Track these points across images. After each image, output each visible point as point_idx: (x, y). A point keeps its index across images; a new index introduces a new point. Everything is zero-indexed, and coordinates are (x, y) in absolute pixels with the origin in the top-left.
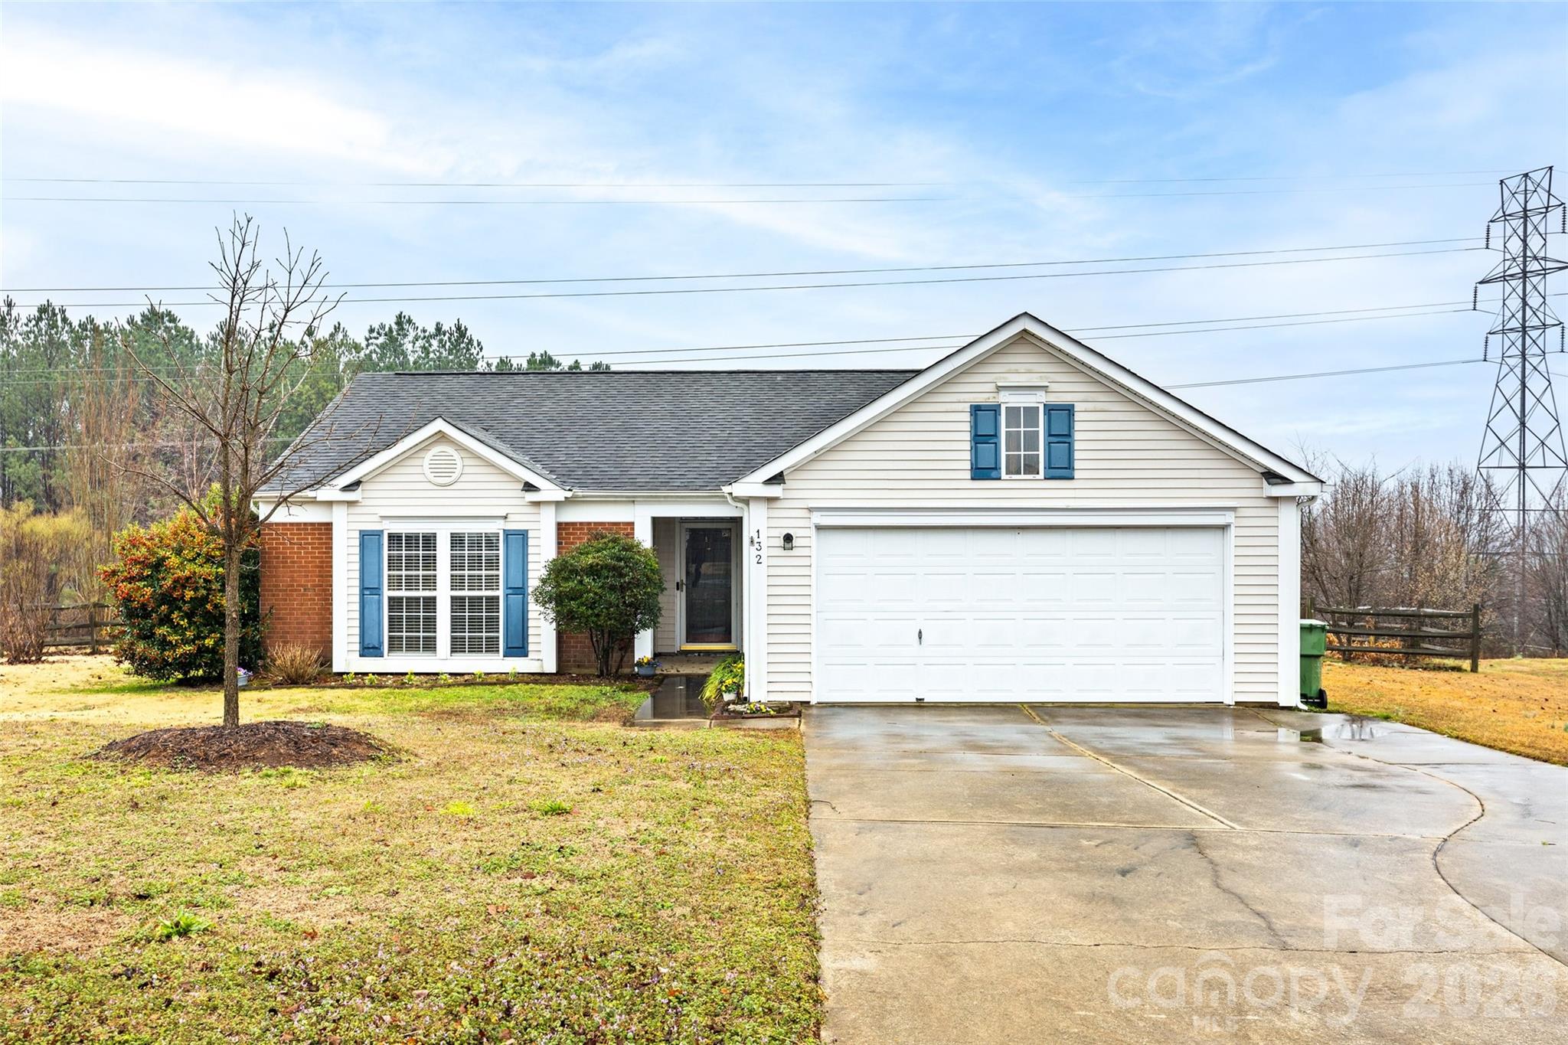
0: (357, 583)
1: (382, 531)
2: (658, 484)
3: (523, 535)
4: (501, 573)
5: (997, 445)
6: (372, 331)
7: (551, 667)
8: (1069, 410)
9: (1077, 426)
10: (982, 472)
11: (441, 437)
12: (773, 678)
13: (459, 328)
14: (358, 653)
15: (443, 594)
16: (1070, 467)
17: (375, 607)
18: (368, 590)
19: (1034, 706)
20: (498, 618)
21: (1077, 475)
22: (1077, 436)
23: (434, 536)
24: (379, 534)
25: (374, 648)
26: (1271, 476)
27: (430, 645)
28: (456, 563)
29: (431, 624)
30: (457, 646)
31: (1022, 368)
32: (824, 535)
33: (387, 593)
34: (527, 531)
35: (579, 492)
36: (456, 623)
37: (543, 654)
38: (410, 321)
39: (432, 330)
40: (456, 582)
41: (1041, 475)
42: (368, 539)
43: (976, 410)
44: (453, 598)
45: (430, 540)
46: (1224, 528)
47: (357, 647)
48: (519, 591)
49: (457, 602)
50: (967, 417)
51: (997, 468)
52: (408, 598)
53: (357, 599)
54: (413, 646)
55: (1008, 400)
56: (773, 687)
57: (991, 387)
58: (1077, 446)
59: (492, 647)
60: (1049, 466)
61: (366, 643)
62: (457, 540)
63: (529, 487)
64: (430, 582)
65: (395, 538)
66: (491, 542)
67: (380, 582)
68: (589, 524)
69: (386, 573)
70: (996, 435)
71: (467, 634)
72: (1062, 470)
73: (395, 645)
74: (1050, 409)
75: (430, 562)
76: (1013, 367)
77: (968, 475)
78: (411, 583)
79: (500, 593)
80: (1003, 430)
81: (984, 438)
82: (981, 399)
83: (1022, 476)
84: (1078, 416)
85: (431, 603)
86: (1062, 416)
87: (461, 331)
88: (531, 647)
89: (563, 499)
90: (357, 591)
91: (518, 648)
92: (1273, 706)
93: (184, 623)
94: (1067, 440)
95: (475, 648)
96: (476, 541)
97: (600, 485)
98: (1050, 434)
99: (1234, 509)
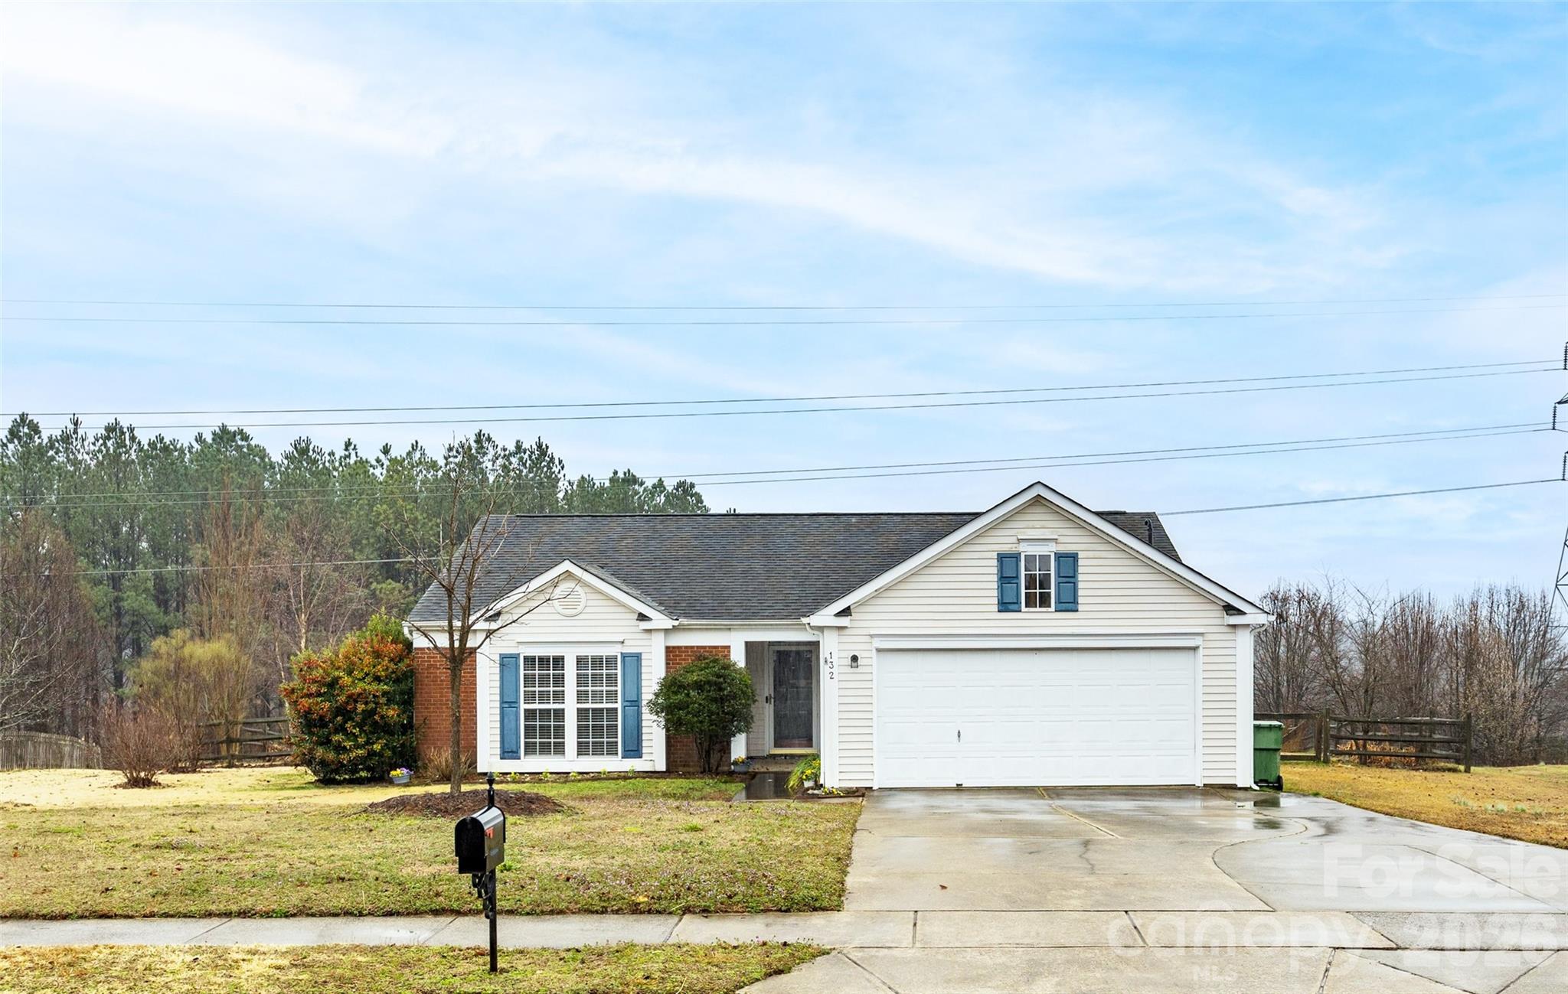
0: (498, 698)
1: (519, 654)
2: (748, 613)
3: (638, 657)
4: (619, 688)
5: (1018, 585)
6: (450, 449)
7: (662, 766)
8: (1074, 557)
9: (1080, 570)
10: (1005, 606)
11: (568, 574)
12: (843, 769)
13: (540, 446)
14: (499, 756)
15: (571, 707)
16: (1075, 602)
17: (512, 717)
18: (507, 704)
19: (1046, 789)
20: (616, 726)
21: (1080, 608)
22: (1080, 577)
23: (563, 658)
24: (516, 657)
25: (512, 752)
26: (1229, 609)
27: (560, 749)
28: (581, 681)
29: (560, 732)
30: (582, 749)
31: (1038, 524)
32: (882, 655)
33: (523, 706)
34: (641, 654)
35: (684, 621)
36: (582, 732)
37: (655, 753)
38: (489, 439)
39: (512, 448)
40: (581, 696)
41: (1053, 608)
42: (507, 662)
43: (1002, 558)
44: (578, 710)
45: (559, 661)
46: (1195, 649)
47: (498, 751)
48: (634, 703)
49: (582, 714)
50: (995, 563)
51: (1018, 603)
52: (540, 710)
53: (498, 711)
54: (545, 749)
55: (1026, 549)
56: (843, 776)
57: (1014, 539)
58: (1080, 585)
59: (612, 750)
60: (1059, 601)
61: (506, 746)
62: (581, 661)
63: (642, 617)
64: (559, 697)
65: (530, 661)
66: (611, 662)
67: (518, 697)
68: (693, 647)
69: (522, 689)
70: (1017, 577)
71: (591, 740)
72: (1069, 604)
73: (530, 749)
74: (1059, 556)
75: (560, 680)
76: (1031, 524)
77: (996, 608)
78: (544, 697)
79: (619, 706)
80: (1023, 573)
81: (1006, 579)
82: (1006, 549)
83: (1038, 609)
84: (1081, 562)
85: (560, 714)
86: (1068, 561)
87: (542, 450)
88: (644, 750)
89: (671, 627)
90: (498, 704)
91: (634, 750)
92: (1233, 787)
93: (356, 731)
94: (1072, 580)
95: (598, 750)
96: (597, 662)
97: (701, 615)
98: (1059, 575)
99: (1202, 634)
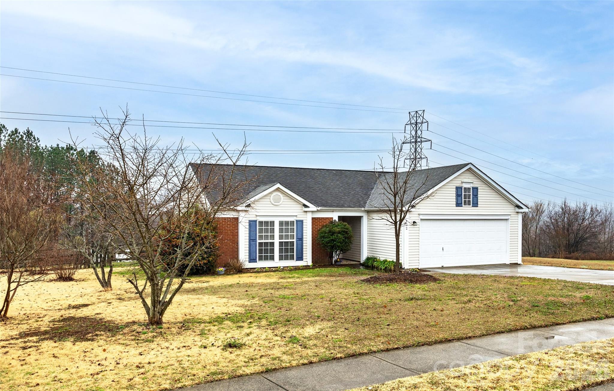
0: (248, 238)
1: (257, 220)
2: (340, 206)
3: (302, 221)
4: (295, 234)
5: (462, 197)
7: (310, 263)
8: (477, 188)
9: (479, 193)
10: (458, 204)
11: (278, 189)
12: (410, 262)
14: (248, 262)
15: (277, 241)
16: (477, 204)
17: (254, 246)
18: (252, 240)
20: (294, 248)
21: (479, 206)
22: (479, 196)
23: (274, 222)
24: (256, 221)
25: (254, 259)
26: (518, 207)
27: (272, 258)
28: (281, 230)
29: (272, 251)
30: (281, 258)
31: (467, 177)
32: (422, 221)
33: (258, 241)
34: (303, 220)
35: (319, 208)
36: (281, 251)
37: (308, 259)
40: (281, 237)
41: (471, 206)
42: (252, 224)
43: (457, 188)
44: (280, 242)
45: (272, 223)
46: (506, 220)
47: (248, 260)
48: (300, 240)
49: (281, 244)
50: (455, 190)
51: (462, 203)
52: (264, 243)
53: (248, 243)
54: (266, 258)
55: (465, 186)
56: (410, 264)
57: (460, 182)
58: (479, 198)
59: (292, 258)
60: (473, 204)
61: (251, 257)
62: (281, 223)
63: (305, 206)
64: (273, 237)
65: (261, 223)
66: (292, 223)
67: (256, 237)
68: (320, 218)
69: (258, 234)
70: (461, 195)
71: (284, 254)
72: (475, 205)
73: (261, 258)
74: (473, 188)
75: (273, 231)
76: (465, 177)
77: (455, 205)
78: (266, 237)
79: (295, 240)
80: (463, 193)
81: (458, 195)
82: (458, 185)
83: (467, 206)
84: (479, 190)
85: (272, 244)
86: (475, 189)
88: (304, 257)
89: (316, 210)
90: (248, 241)
91: (300, 258)
92: (517, 264)
94: (477, 196)
95: (286, 258)
96: (287, 223)
98: (473, 195)
99: (510, 215)
